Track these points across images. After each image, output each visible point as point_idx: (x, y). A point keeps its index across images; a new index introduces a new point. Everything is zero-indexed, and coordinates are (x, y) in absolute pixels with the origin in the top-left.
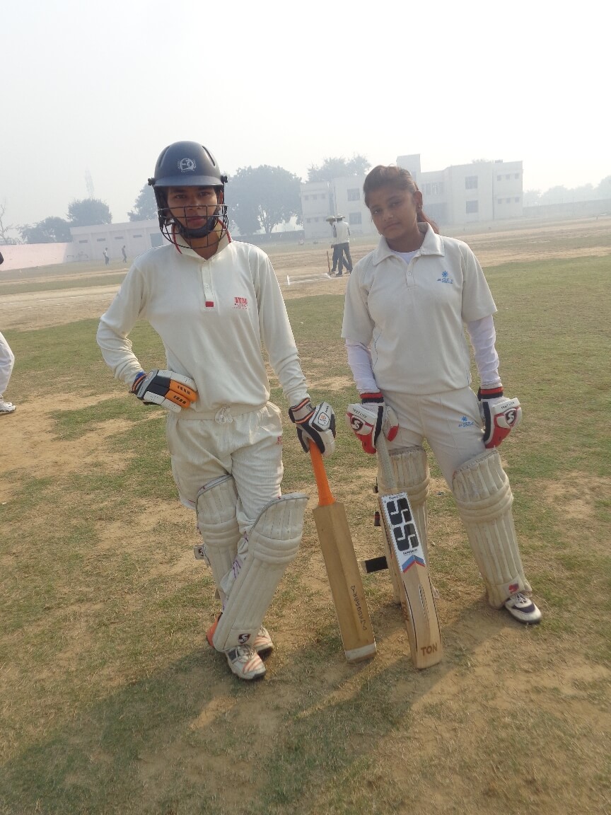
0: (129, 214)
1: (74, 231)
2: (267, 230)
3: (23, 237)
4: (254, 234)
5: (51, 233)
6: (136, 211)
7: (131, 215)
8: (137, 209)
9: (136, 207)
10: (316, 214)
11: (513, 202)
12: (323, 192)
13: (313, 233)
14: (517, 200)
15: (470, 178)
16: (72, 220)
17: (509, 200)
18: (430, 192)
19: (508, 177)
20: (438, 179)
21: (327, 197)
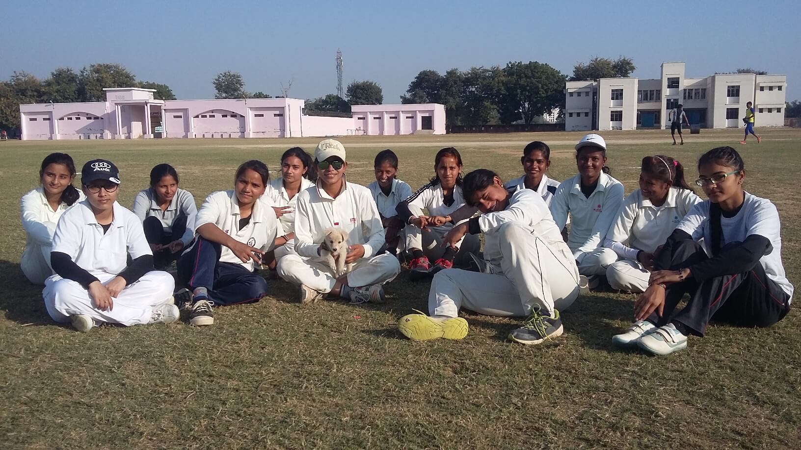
0: (401, 95)
1: (354, 108)
2: (527, 121)
6: (408, 95)
7: (403, 97)
8: (410, 94)
9: (408, 91)
10: (578, 109)
11: (775, 112)
12: (588, 90)
13: (573, 127)
14: (779, 110)
15: (733, 87)
16: (349, 99)
17: (770, 110)
18: (692, 97)
19: (771, 88)
20: (701, 85)
21: (591, 94)
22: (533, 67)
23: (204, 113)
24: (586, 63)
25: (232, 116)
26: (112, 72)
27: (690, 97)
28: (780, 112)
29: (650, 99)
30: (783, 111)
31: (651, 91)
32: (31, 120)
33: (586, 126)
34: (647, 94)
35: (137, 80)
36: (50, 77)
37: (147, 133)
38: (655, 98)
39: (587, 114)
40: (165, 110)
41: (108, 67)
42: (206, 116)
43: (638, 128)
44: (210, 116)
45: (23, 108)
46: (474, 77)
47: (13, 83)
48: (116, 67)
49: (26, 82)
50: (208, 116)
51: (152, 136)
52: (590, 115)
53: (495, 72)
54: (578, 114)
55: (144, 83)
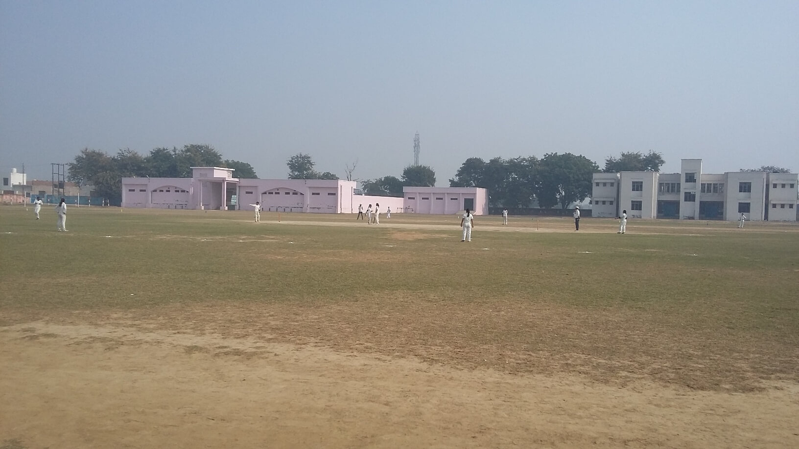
0: (450, 180)
1: (406, 189)
2: (563, 206)
3: (364, 189)
4: (553, 208)
5: (386, 189)
6: (456, 179)
7: (452, 181)
8: (458, 178)
9: (456, 175)
10: (604, 198)
11: (787, 208)
12: (613, 181)
13: (599, 213)
14: (791, 206)
15: (745, 183)
16: (404, 180)
17: (783, 206)
18: (710, 190)
19: (783, 186)
20: (719, 181)
21: (615, 185)
22: (568, 157)
23: (270, 190)
24: (618, 157)
25: (294, 194)
26: (202, 151)
27: (709, 191)
28: (792, 208)
29: (672, 191)
30: (795, 207)
31: (672, 184)
32: (130, 190)
33: (611, 214)
34: (668, 187)
35: (223, 159)
36: (150, 155)
37: (223, 205)
38: (676, 190)
39: (611, 203)
40: (239, 186)
41: (201, 147)
42: (272, 193)
43: (658, 217)
44: (276, 193)
45: (125, 180)
46: (514, 166)
47: (119, 159)
48: (207, 147)
49: (130, 158)
50: (274, 193)
51: (226, 208)
52: (615, 204)
53: (532, 160)
54: (604, 203)
55: (230, 162)
